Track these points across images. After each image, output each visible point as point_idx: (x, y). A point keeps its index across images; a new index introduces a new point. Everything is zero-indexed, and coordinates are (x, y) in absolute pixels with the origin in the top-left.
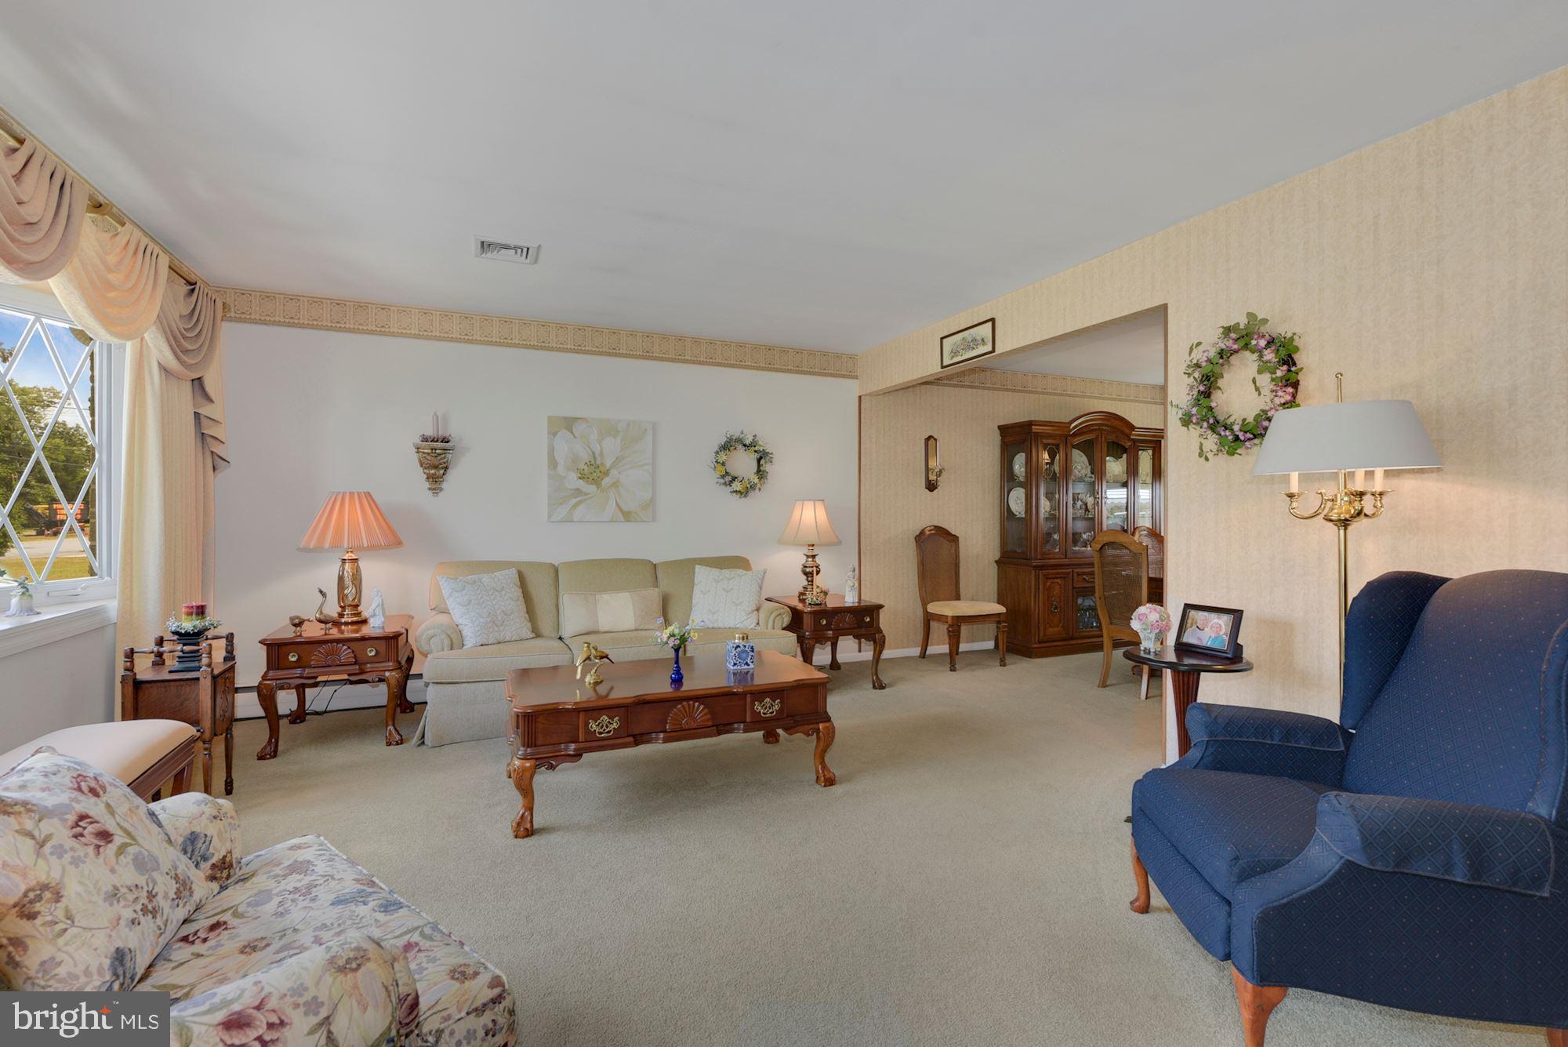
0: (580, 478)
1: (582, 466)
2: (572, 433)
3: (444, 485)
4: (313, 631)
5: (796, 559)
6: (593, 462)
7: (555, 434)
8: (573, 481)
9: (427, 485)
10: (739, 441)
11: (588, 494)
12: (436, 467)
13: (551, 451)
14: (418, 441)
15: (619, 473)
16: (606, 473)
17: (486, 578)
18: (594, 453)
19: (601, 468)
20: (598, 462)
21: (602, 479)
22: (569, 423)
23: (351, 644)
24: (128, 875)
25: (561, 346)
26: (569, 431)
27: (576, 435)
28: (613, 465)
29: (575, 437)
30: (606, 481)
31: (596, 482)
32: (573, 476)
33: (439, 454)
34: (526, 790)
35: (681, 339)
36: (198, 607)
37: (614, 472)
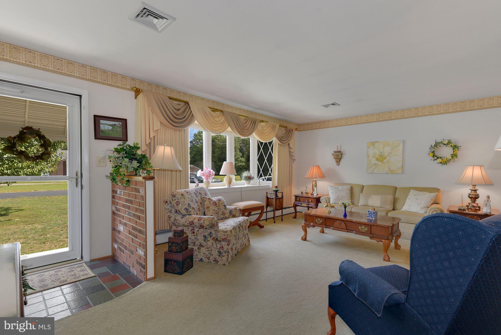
0: (376, 160)
1: (377, 156)
2: (374, 147)
3: (340, 163)
4: (305, 195)
5: (466, 191)
6: (381, 155)
7: (369, 147)
8: (374, 161)
9: (336, 163)
10: (442, 143)
11: (379, 165)
12: (337, 159)
13: (368, 152)
14: (333, 153)
15: (390, 158)
16: (385, 158)
17: (340, 187)
18: (381, 152)
19: (383, 157)
20: (382, 155)
21: (383, 160)
22: (373, 143)
23: (307, 198)
24: (216, 209)
25: (372, 121)
26: (373, 146)
27: (375, 147)
28: (387, 156)
29: (375, 148)
30: (385, 161)
31: (381, 161)
32: (374, 159)
33: (338, 156)
34: (306, 231)
35: (417, 108)
36: (276, 186)
37: (388, 158)
